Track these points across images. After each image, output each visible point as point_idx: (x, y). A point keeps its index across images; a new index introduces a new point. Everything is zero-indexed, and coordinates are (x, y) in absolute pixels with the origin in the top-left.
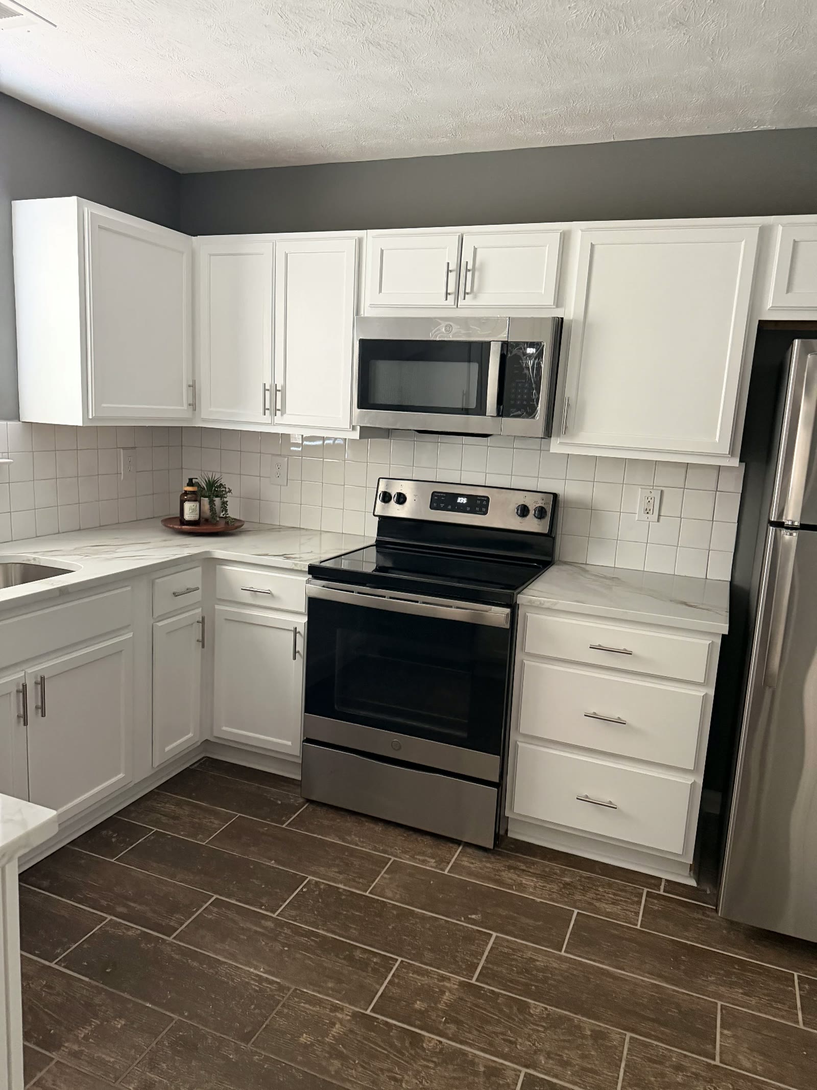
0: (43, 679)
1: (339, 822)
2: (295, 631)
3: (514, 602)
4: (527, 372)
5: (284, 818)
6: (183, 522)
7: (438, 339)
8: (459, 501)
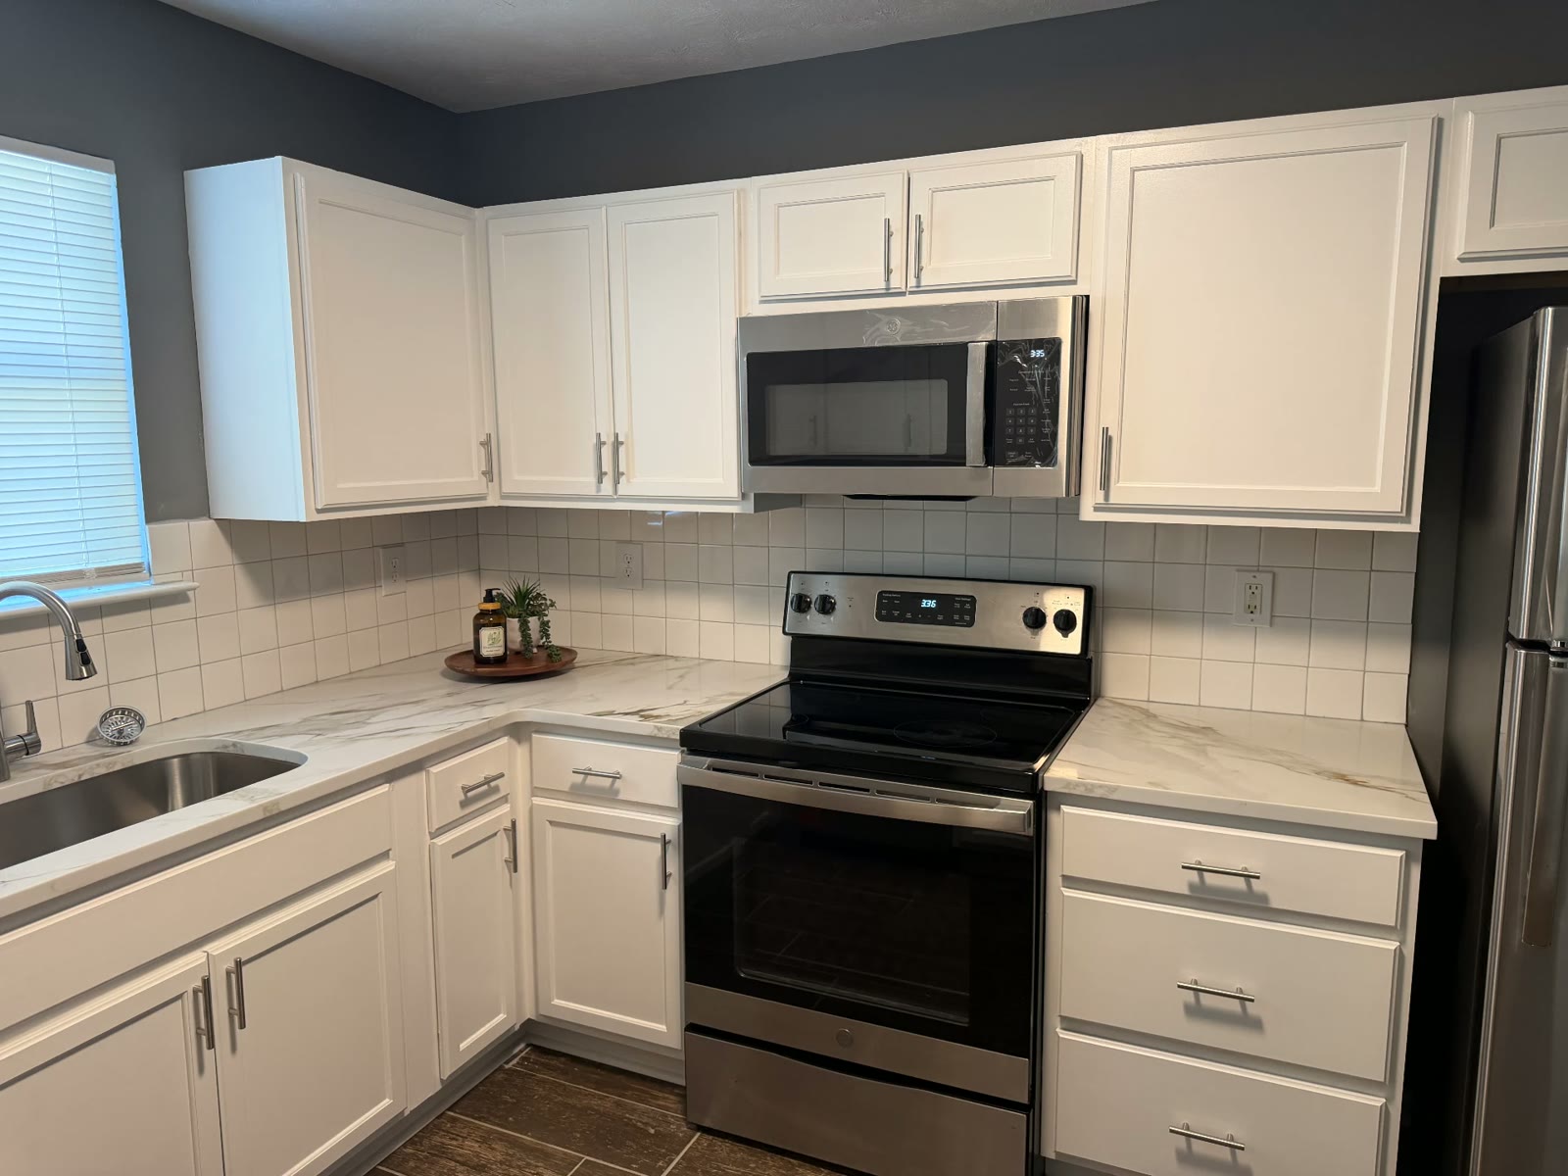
0: (239, 964)
1: (753, 1169)
2: (665, 842)
3: (1040, 787)
4: (1033, 389)
5: (660, 1164)
6: (481, 661)
7: (876, 345)
8: (924, 605)
